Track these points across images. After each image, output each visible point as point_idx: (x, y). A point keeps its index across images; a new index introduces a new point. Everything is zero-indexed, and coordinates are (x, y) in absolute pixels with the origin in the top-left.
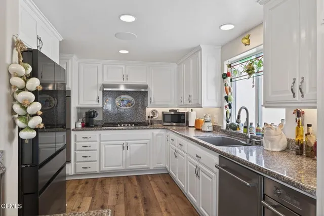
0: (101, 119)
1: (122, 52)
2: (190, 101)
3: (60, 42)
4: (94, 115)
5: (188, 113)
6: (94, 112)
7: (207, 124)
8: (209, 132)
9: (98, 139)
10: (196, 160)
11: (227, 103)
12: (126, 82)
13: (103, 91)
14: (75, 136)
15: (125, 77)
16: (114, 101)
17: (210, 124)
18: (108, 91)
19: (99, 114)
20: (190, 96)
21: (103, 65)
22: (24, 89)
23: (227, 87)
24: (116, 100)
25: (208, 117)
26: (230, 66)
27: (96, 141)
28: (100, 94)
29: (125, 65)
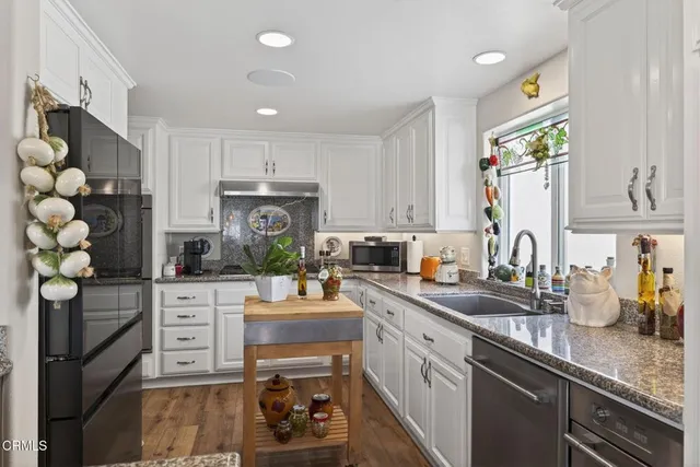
0: (218, 257)
1: (263, 111)
2: (410, 218)
3: (129, 91)
4: (203, 249)
5: (405, 244)
6: (203, 242)
7: (447, 268)
8: (451, 284)
9: (211, 301)
10: (423, 346)
11: (489, 224)
12: (271, 177)
13: (222, 197)
14: (162, 293)
15: (270, 167)
16: (246, 219)
17: (454, 268)
18: (232, 197)
19: (212, 245)
20: (411, 208)
21: (222, 141)
22: (50, 193)
23: (490, 188)
24: (251, 215)
25: (449, 252)
26: (496, 142)
27: (207, 305)
28: (216, 203)
29: (270, 142)
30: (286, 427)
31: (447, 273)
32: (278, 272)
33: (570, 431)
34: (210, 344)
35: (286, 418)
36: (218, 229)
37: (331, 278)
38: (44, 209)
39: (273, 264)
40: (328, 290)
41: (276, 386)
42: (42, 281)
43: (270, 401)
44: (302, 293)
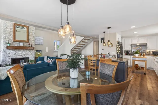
0: (131, 53)
3: (121, 37)
6: (129, 51)
14: (124, 56)
15: (138, 42)
18: (133, 46)
21: (131, 39)
22: (118, 47)
27: (129, 58)
28: (131, 46)
29: (138, 39)
30: (137, 68)
32: (137, 54)
34: (130, 62)
36: (131, 49)
38: (118, 48)
39: (136, 53)
40: (144, 56)
41: (137, 65)
42: (117, 52)
43: (136, 66)
44: (140, 56)
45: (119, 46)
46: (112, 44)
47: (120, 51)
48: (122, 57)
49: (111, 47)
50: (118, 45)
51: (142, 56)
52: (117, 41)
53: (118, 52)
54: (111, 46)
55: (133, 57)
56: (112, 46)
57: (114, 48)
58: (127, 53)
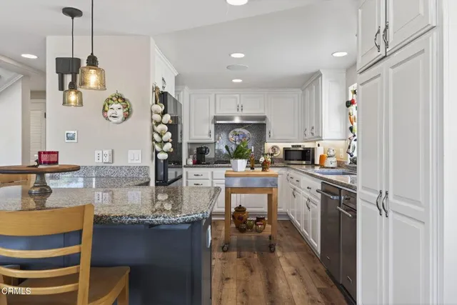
0: (213, 156)
1: (235, 81)
2: (312, 134)
3: (176, 77)
4: (206, 151)
5: (313, 149)
6: (206, 148)
7: (329, 159)
8: (332, 168)
9: (210, 177)
10: (307, 192)
11: (351, 135)
12: (240, 113)
13: (216, 124)
14: (187, 173)
15: (240, 108)
16: (228, 135)
17: (334, 159)
18: (220, 124)
19: (210, 150)
20: (313, 128)
21: (215, 95)
22: (161, 122)
23: (352, 117)
24: (230, 134)
25: (331, 151)
26: (355, 92)
27: (208, 179)
28: (212, 127)
29: (240, 94)
30: (244, 226)
31: (331, 162)
32: (240, 158)
33: (340, 206)
35: (244, 223)
36: (213, 141)
37: (265, 161)
38: (160, 128)
39: (239, 154)
40: (265, 166)
41: (240, 209)
42: (157, 153)
43: (237, 216)
44: (252, 168)
45: (164, 112)
46: (124, 100)
47: (168, 146)
48: (181, 177)
49: (120, 119)
50: (160, 108)
51: (258, 170)
52: (157, 88)
53: (158, 148)
54: (120, 113)
55: (226, 176)
56: (126, 117)
57: (141, 127)
58: (201, 156)
